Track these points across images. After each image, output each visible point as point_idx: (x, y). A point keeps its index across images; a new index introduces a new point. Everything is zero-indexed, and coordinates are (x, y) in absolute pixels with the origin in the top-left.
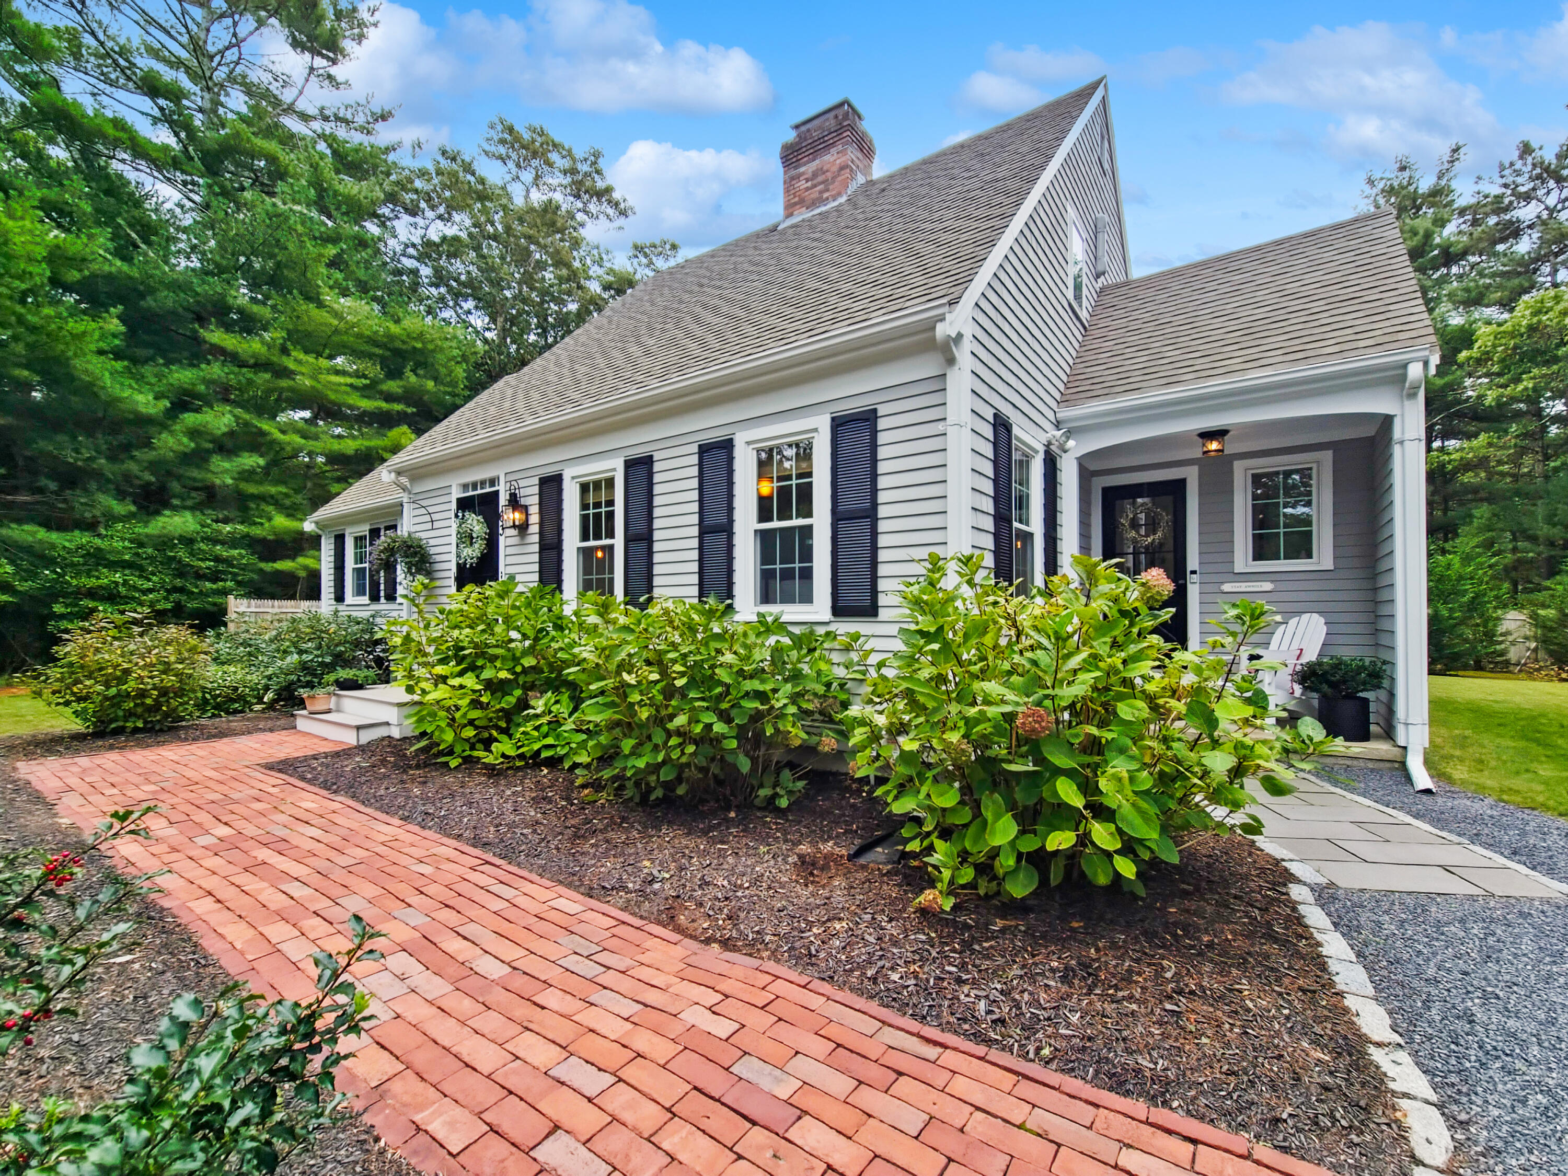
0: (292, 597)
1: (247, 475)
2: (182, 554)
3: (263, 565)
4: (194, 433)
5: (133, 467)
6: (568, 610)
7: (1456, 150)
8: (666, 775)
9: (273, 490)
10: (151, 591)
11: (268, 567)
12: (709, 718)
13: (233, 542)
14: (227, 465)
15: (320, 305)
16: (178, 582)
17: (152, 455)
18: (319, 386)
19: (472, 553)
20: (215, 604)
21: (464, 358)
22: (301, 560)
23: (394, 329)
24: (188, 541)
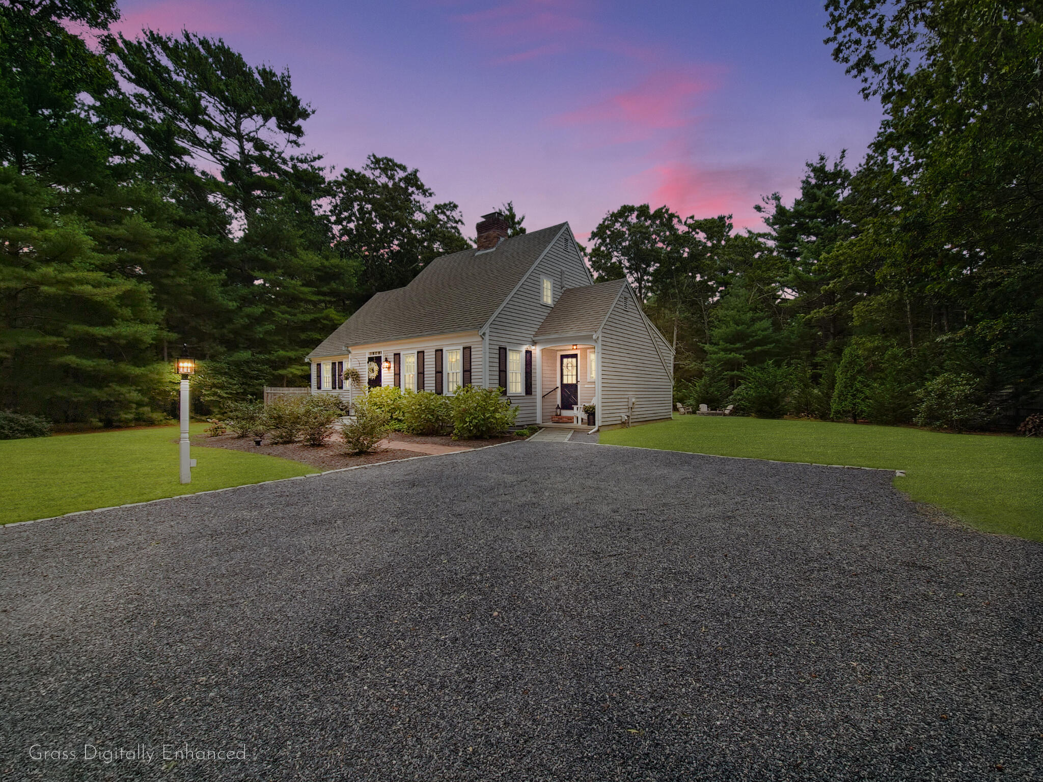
0: (282, 386)
1: (267, 333)
2: (245, 368)
3: (274, 372)
4: (248, 316)
5: (225, 331)
6: (402, 393)
7: (844, 151)
8: (421, 427)
9: (276, 338)
10: (235, 384)
11: (276, 373)
12: (429, 416)
13: (263, 362)
14: (260, 329)
15: (297, 257)
16: (244, 380)
17: (231, 326)
18: (296, 292)
19: (374, 375)
20: (257, 389)
21: (356, 274)
22: (289, 369)
23: (326, 263)
24: (247, 362)
